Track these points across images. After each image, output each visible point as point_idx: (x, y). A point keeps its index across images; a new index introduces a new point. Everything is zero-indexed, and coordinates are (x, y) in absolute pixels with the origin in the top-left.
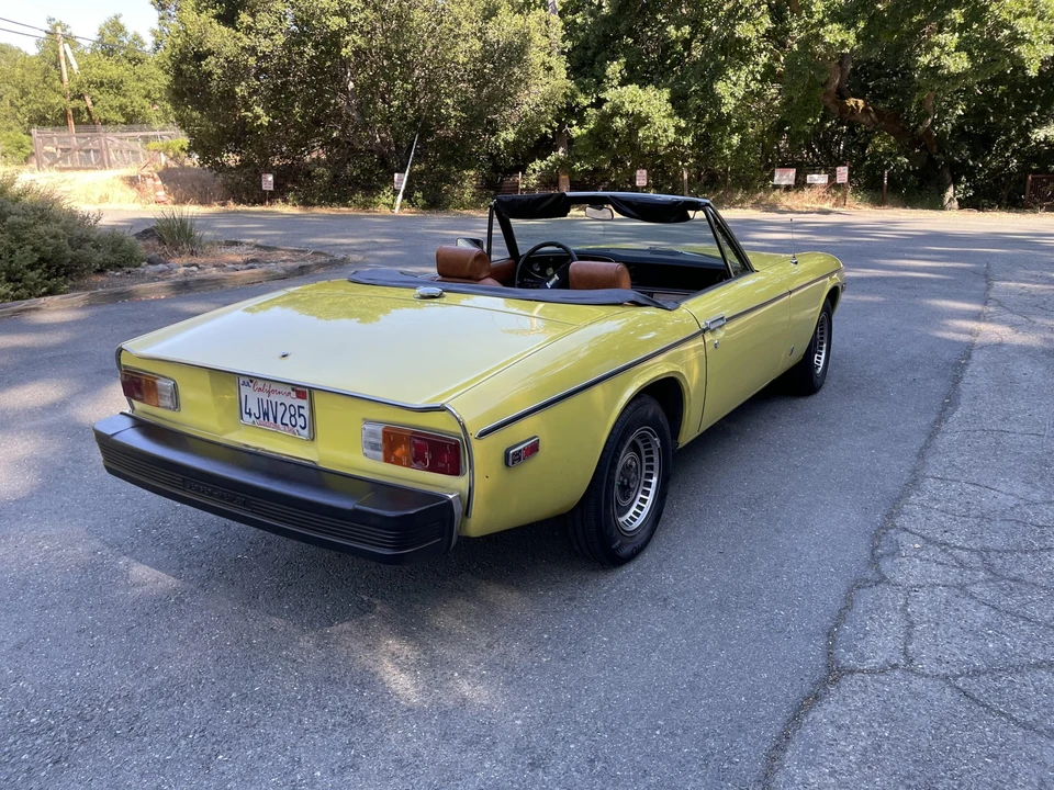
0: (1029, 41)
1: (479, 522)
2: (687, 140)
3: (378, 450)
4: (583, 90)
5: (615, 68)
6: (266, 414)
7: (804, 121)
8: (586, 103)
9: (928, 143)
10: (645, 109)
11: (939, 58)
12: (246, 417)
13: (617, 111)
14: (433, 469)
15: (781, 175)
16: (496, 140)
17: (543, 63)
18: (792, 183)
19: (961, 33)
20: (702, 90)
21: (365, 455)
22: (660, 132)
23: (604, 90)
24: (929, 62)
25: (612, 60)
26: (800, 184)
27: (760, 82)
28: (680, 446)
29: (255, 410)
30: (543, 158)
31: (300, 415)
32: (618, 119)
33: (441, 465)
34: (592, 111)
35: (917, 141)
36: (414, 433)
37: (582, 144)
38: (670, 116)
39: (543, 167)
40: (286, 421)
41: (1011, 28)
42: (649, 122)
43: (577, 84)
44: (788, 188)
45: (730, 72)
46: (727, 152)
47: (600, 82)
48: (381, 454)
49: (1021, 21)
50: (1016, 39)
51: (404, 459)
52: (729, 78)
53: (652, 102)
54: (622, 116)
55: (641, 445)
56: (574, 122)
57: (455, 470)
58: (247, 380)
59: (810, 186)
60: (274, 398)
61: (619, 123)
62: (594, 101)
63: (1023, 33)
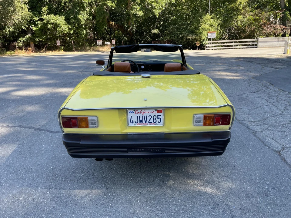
0: (156, 8)
2: (72, 32)
4: (35, 15)
5: (45, 9)
7: (103, 27)
8: (37, 19)
9: (130, 34)
10: (58, 22)
11: (136, 12)
13: (48, 22)
15: (98, 42)
16: (6, 31)
17: (20, 6)
18: (102, 44)
19: (140, 6)
20: (74, 17)
22: (64, 29)
23: (42, 16)
24: (134, 13)
25: (44, 7)
26: (104, 45)
27: (89, 16)
30: (23, 37)
32: (49, 25)
34: (39, 22)
35: (128, 33)
37: (38, 32)
38: (66, 24)
39: (24, 40)
41: (151, 5)
42: (59, 26)
43: (33, 13)
44: (101, 46)
45: (82, 12)
46: (83, 35)
47: (40, 13)
49: (154, 3)
50: (153, 8)
52: (82, 14)
53: (60, 20)
54: (50, 24)
56: (33, 26)
59: (106, 45)
61: (50, 26)
62: (39, 19)
63: (154, 7)
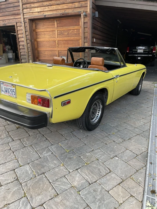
1: (54, 120)
3: (30, 100)
6: (6, 91)
12: (2, 92)
14: (43, 106)
21: (27, 102)
28: (107, 105)
29: (4, 90)
31: (14, 92)
33: (45, 105)
36: (38, 96)
40: (11, 93)
48: (31, 102)
51: (36, 103)
55: (97, 104)
57: (48, 106)
58: (2, 83)
60: (8, 87)
